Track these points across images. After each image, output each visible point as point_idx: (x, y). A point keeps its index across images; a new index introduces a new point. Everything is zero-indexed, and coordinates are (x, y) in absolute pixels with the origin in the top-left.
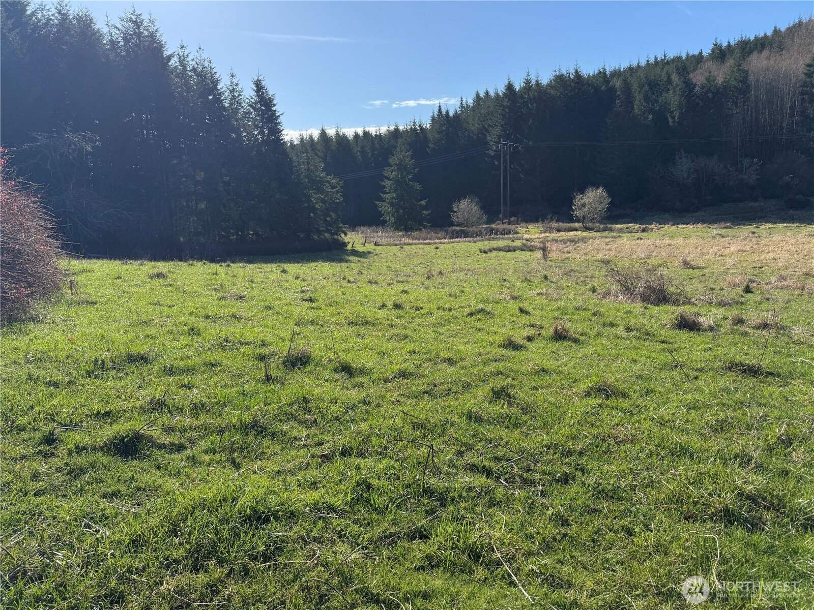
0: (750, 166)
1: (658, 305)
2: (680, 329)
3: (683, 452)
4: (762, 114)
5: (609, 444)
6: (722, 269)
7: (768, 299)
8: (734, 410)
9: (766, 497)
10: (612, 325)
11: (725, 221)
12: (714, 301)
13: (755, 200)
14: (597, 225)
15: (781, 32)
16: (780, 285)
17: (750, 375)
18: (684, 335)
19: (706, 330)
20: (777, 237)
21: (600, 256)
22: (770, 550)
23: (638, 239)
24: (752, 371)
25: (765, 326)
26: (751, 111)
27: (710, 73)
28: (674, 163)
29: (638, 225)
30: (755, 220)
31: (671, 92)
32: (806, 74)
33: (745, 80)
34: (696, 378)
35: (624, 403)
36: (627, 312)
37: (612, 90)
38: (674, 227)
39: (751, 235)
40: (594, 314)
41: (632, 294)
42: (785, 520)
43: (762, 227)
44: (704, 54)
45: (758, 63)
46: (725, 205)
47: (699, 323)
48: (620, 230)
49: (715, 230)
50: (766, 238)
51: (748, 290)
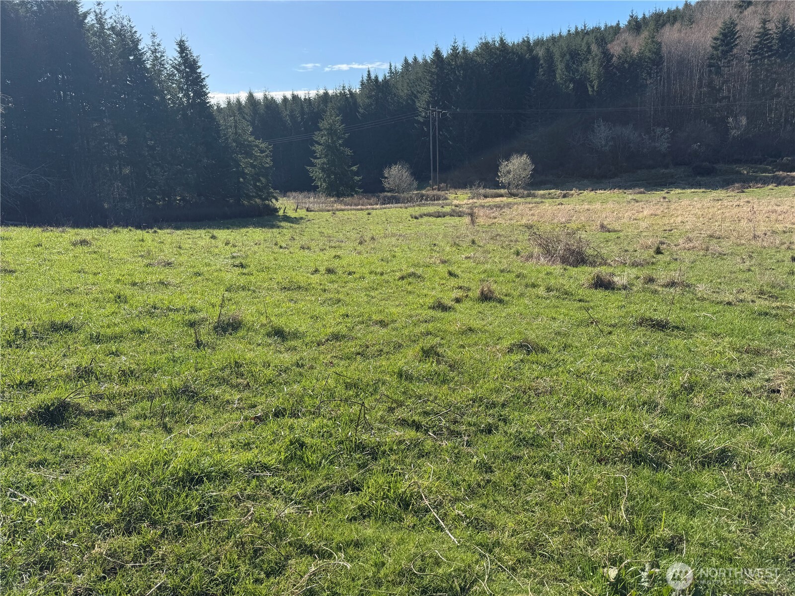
0: (662, 135)
1: (577, 267)
2: (596, 288)
3: (597, 401)
4: (673, 84)
5: (530, 396)
6: (636, 232)
7: (676, 260)
8: (644, 361)
9: (670, 439)
10: (534, 286)
11: (640, 186)
12: (628, 261)
13: (666, 167)
14: (521, 191)
15: (691, 6)
16: (687, 246)
17: (658, 329)
18: (600, 294)
19: (620, 289)
20: (685, 202)
21: (524, 221)
22: (672, 486)
23: (559, 204)
24: (660, 326)
25: (672, 284)
26: (664, 82)
27: (626, 43)
28: (593, 131)
29: (559, 191)
30: (666, 185)
31: (590, 61)
32: (713, 47)
33: (658, 52)
34: (610, 333)
35: (543, 358)
36: (547, 274)
37: (535, 59)
38: (593, 193)
39: (662, 200)
40: (518, 276)
41: (552, 256)
42: (686, 459)
43: (672, 192)
44: (621, 25)
45: (670, 35)
46: (639, 171)
47: (614, 282)
48: (543, 196)
49: (630, 195)
50: (675, 202)
51: (658, 252)
